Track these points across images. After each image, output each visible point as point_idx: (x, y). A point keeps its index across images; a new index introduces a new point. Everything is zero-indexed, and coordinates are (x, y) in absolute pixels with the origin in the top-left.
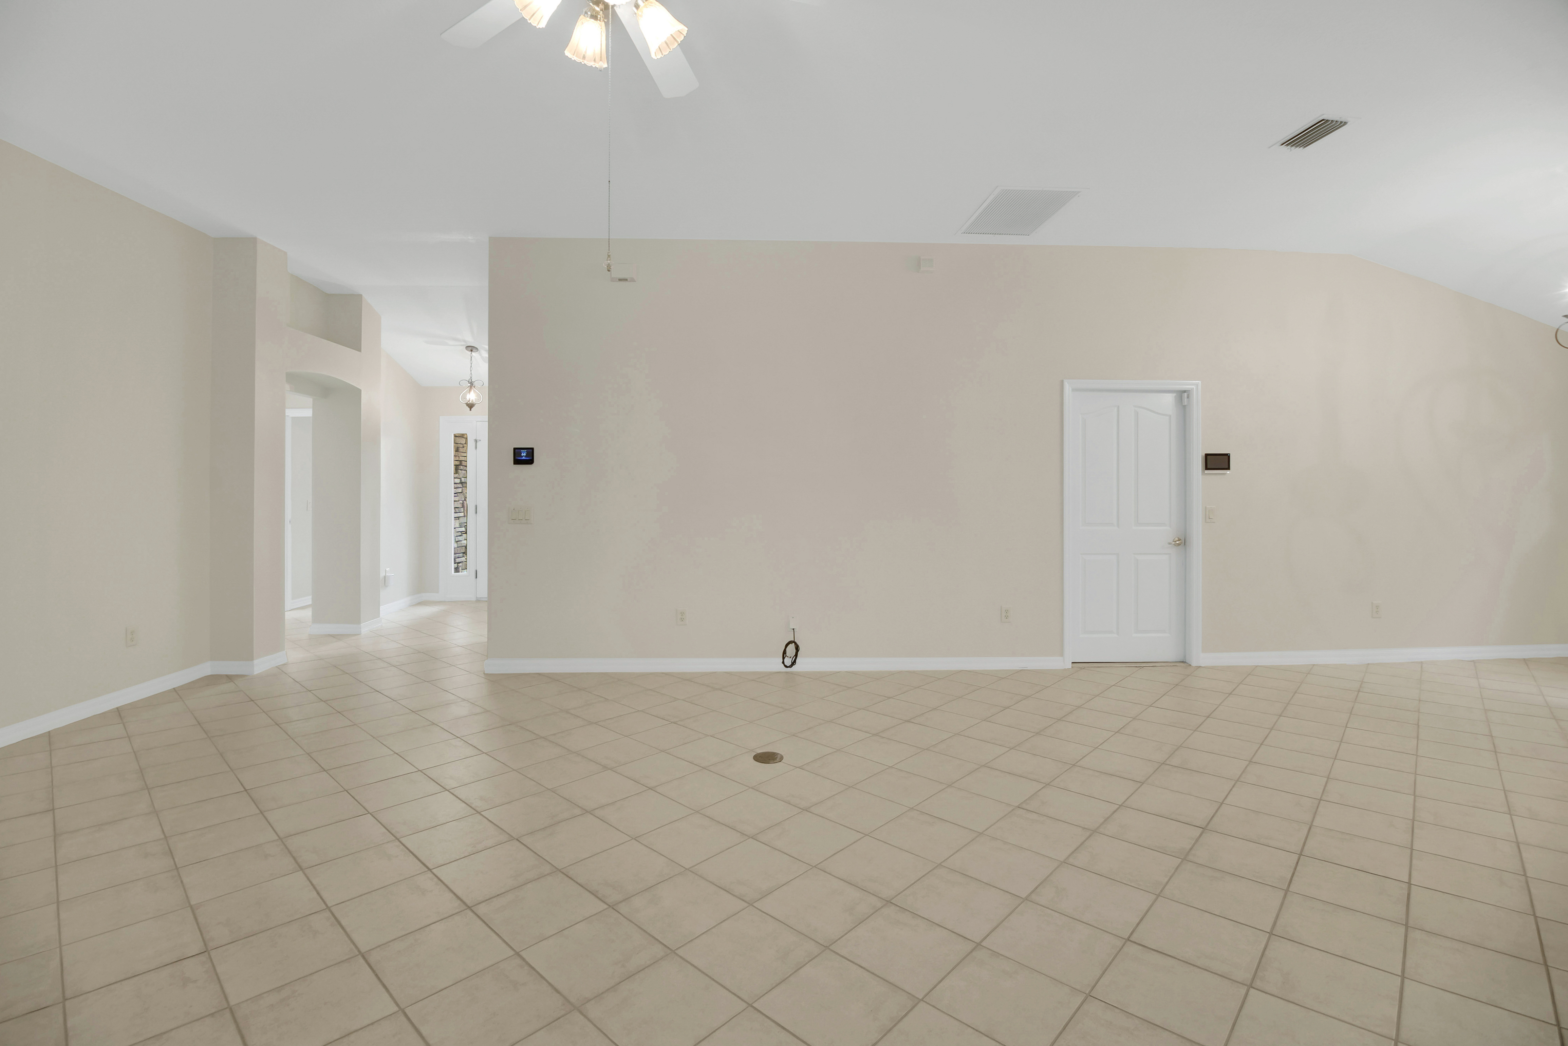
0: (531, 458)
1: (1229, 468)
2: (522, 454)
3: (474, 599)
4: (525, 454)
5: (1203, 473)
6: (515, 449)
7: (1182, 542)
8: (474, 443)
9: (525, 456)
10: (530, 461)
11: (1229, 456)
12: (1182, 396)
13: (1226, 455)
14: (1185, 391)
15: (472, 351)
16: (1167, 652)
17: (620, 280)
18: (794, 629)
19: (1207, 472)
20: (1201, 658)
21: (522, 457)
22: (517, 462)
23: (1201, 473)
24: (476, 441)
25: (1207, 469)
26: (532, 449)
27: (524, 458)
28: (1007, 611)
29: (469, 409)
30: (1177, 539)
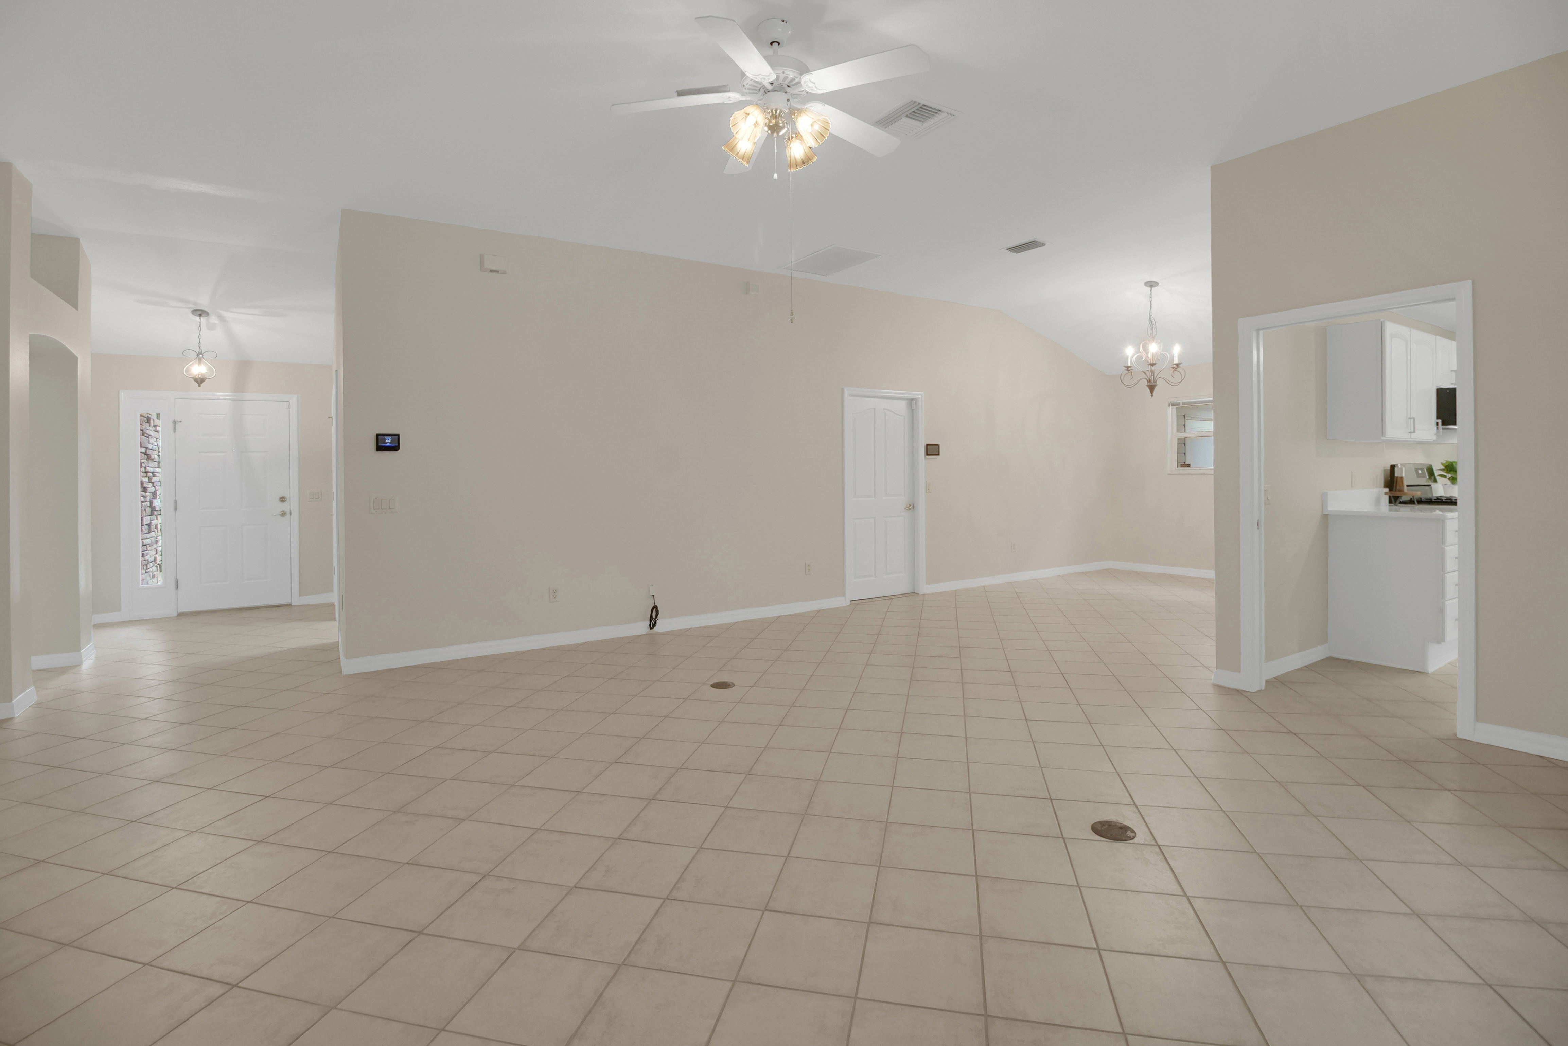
0: (397, 445)
1: (939, 454)
2: (387, 441)
3: (175, 614)
4: (389, 441)
5: (925, 456)
6: (378, 435)
7: (911, 507)
8: (172, 425)
9: (390, 443)
10: (396, 448)
11: (939, 446)
12: (912, 403)
13: (937, 445)
14: (913, 399)
15: (200, 315)
16: (902, 588)
17: (491, 271)
18: (653, 596)
19: (928, 457)
20: (925, 589)
21: (387, 443)
22: (380, 448)
23: (923, 458)
24: (175, 422)
25: (927, 455)
26: (398, 435)
27: (388, 444)
28: (809, 566)
29: (198, 385)
30: (908, 506)
